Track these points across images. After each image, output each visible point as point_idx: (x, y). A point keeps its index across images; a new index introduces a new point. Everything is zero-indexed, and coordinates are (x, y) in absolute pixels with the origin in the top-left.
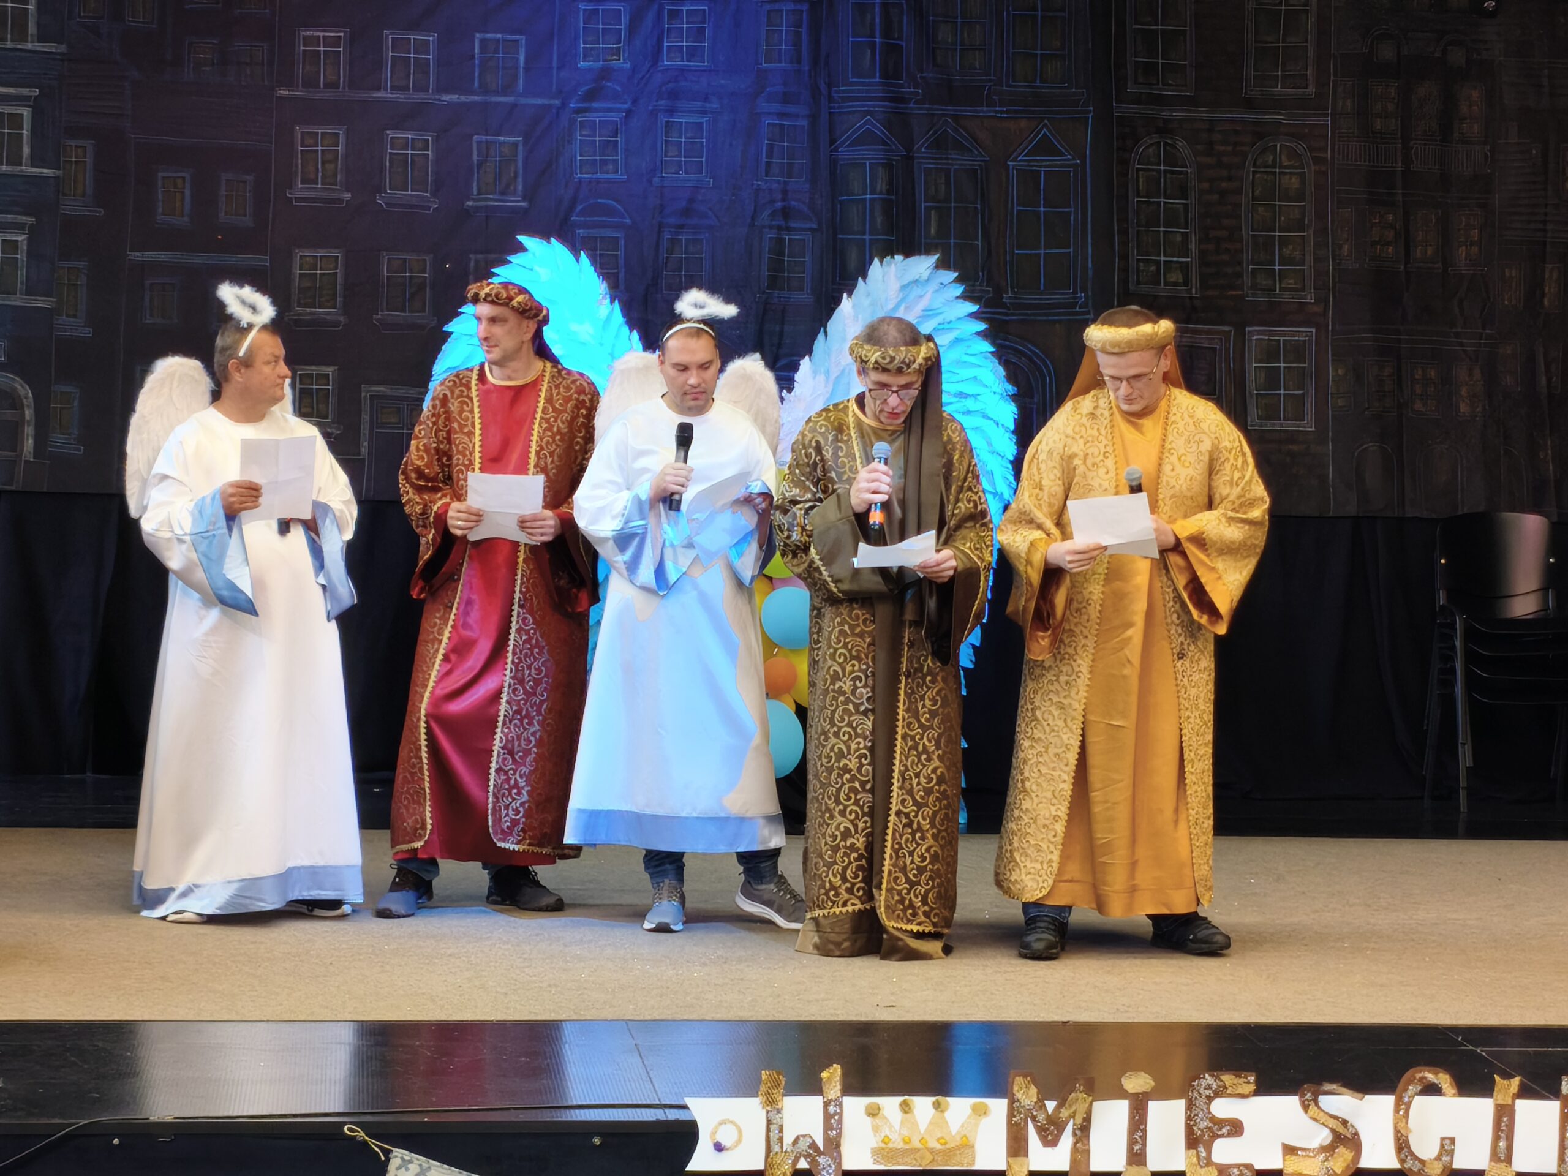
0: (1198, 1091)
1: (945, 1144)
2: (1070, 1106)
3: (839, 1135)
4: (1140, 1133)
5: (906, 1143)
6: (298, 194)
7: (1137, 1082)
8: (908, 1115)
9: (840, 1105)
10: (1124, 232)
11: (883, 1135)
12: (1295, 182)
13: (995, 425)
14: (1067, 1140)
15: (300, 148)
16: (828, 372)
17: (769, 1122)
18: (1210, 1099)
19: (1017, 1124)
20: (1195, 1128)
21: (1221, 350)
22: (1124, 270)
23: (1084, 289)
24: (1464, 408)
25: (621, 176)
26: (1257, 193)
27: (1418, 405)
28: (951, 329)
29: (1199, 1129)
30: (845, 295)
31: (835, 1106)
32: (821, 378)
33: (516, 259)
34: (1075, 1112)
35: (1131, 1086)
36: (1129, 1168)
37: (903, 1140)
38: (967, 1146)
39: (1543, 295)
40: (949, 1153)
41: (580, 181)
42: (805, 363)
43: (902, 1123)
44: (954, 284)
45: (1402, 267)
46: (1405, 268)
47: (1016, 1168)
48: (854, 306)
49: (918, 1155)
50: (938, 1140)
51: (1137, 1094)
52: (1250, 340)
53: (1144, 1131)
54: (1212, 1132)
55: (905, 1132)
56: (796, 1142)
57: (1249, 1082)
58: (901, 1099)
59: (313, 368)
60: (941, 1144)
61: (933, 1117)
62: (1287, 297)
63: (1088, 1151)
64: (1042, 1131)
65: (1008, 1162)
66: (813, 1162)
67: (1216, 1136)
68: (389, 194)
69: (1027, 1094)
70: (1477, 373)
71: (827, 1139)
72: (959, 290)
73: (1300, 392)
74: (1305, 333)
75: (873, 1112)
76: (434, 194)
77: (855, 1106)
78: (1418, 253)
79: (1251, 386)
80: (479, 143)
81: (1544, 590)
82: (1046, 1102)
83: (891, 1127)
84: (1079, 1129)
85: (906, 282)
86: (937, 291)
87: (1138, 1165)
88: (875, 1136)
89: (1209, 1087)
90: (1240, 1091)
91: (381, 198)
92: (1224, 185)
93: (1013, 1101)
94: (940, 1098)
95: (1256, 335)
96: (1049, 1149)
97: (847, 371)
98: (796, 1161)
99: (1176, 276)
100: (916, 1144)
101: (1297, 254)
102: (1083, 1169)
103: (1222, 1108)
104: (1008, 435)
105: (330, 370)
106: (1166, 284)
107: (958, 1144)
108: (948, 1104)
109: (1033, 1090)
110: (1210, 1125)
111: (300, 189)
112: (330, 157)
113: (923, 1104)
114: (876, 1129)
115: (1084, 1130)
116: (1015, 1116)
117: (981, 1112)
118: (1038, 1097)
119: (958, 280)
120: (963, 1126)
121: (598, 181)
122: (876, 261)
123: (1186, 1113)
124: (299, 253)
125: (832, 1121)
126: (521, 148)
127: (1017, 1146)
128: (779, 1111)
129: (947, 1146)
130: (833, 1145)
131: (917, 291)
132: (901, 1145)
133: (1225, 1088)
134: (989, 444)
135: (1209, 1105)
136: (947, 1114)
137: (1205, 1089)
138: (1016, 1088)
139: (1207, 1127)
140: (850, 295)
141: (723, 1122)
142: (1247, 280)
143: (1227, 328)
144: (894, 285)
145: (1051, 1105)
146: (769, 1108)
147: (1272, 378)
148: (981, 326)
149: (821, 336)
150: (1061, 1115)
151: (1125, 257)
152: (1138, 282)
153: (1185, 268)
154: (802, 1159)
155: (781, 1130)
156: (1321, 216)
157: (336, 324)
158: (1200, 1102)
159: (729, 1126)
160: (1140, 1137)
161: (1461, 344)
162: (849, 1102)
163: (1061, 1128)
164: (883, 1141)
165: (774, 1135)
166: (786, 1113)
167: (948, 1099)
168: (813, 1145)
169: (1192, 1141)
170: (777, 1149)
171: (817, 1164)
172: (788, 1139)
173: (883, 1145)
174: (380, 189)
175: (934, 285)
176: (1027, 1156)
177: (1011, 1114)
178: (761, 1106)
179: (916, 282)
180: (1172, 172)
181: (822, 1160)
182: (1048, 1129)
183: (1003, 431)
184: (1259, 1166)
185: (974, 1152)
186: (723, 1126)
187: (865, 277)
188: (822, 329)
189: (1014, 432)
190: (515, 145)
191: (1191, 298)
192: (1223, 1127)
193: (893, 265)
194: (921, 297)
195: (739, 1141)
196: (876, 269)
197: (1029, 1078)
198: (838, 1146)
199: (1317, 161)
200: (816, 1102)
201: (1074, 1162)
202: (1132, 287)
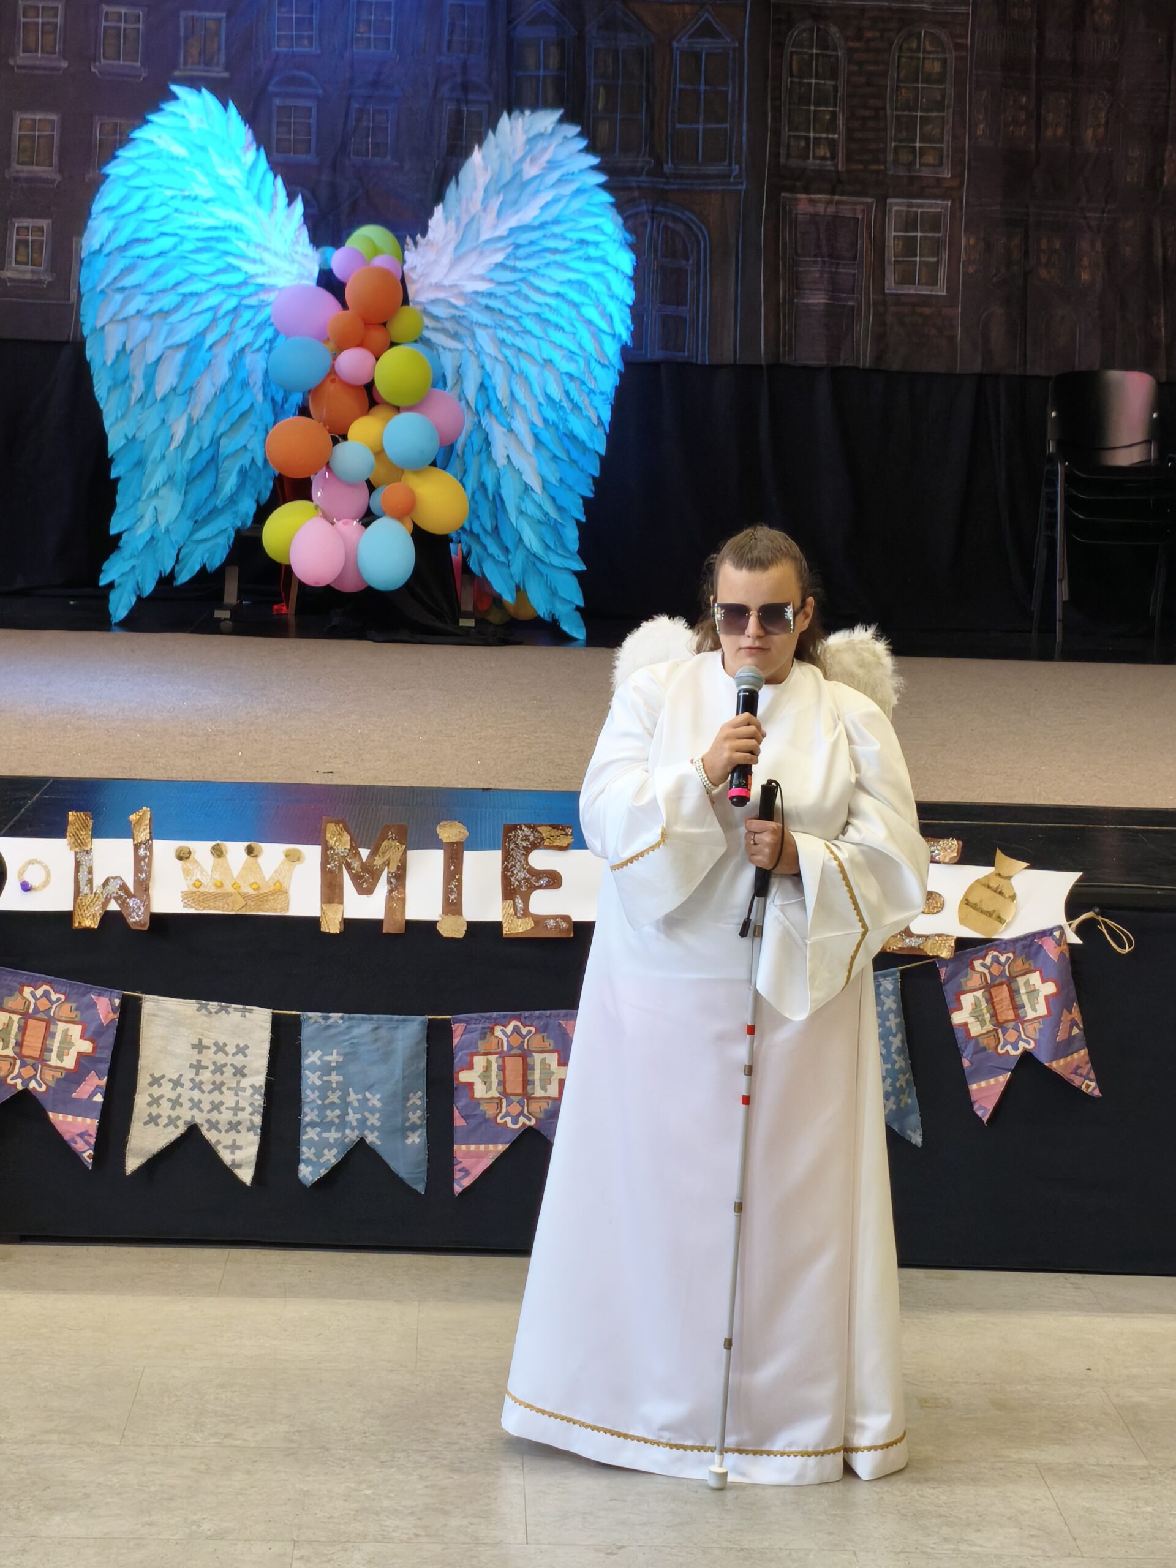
0: (515, 842)
1: (258, 889)
2: (383, 853)
3: (148, 878)
4: (455, 883)
5: (217, 887)
6: (20, 62)
7: (450, 832)
8: (220, 860)
9: (150, 848)
10: (776, 110)
11: (194, 879)
12: (937, 67)
13: (614, 271)
14: (382, 888)
15: (23, 20)
16: (458, 220)
17: (78, 864)
18: (527, 851)
19: (331, 871)
20: (513, 879)
21: (863, 219)
22: (776, 144)
23: (739, 163)
24: (1085, 276)
25: (315, 50)
26: (902, 75)
27: (1043, 273)
28: (572, 181)
29: (517, 880)
30: (476, 147)
31: (146, 849)
32: (452, 223)
33: (170, 107)
34: (389, 860)
35: (446, 835)
36: (445, 917)
37: (216, 885)
38: (280, 892)
39: (1163, 173)
40: (262, 898)
41: (278, 55)
42: (439, 211)
43: (214, 868)
44: (578, 139)
45: (1033, 147)
46: (1037, 146)
47: (330, 915)
48: (484, 158)
49: (230, 900)
50: (251, 885)
51: (452, 844)
52: (890, 211)
53: (460, 881)
54: (531, 884)
55: (217, 876)
56: (106, 883)
57: (567, 835)
58: (213, 843)
59: (30, 220)
60: (254, 889)
61: (246, 861)
62: (926, 173)
63: (403, 900)
64: (356, 879)
65: (322, 909)
66: (124, 904)
67: (533, 888)
68: (103, 64)
69: (340, 842)
70: (1099, 246)
71: (138, 882)
72: (582, 143)
73: (935, 259)
74: (938, 206)
75: (183, 856)
76: (143, 64)
77: (164, 850)
78: (1049, 133)
79: (890, 255)
80: (186, 19)
81: (1148, 442)
82: (361, 850)
83: (202, 871)
84: (393, 877)
85: (532, 134)
86: (561, 144)
87: (453, 915)
88: (186, 879)
89: (526, 838)
90: (557, 843)
91: (95, 67)
92: (871, 68)
93: (326, 848)
94: (253, 843)
95: (897, 206)
96: (365, 897)
97: (477, 217)
98: (106, 902)
99: (823, 151)
100: (228, 888)
101: (936, 132)
102: (398, 917)
103: (540, 859)
104: (626, 281)
105: (45, 223)
106: (814, 158)
107: (271, 889)
108: (261, 850)
109: (347, 838)
110: (528, 876)
111: (21, 58)
112: (48, 28)
113: (236, 850)
114: (187, 873)
115: (399, 878)
116: (329, 864)
117: (293, 858)
118: (351, 845)
119: (580, 135)
120: (276, 871)
121: (294, 55)
122: (505, 115)
123: (503, 863)
124: (19, 116)
125: (142, 864)
126: (224, 22)
127: (331, 892)
128: (87, 852)
129: (261, 892)
130: (143, 887)
131: (541, 144)
132: (213, 890)
133: (543, 839)
134: (609, 288)
135: (526, 855)
136: (260, 860)
137: (522, 840)
138: (328, 835)
139: (525, 878)
140: (480, 146)
141: (31, 862)
142: (891, 157)
143: (869, 200)
144: (521, 138)
145: (365, 853)
146: (77, 850)
147: (909, 247)
148: (601, 178)
149: (453, 184)
150: (375, 863)
151: (776, 133)
152: (789, 156)
153: (832, 144)
154: (113, 902)
155: (90, 872)
156: (960, 98)
157: (53, 181)
158: (518, 854)
159: (37, 866)
160: (456, 886)
161: (1085, 218)
162: (158, 845)
163: (375, 876)
164: (194, 885)
165: (83, 876)
166: (95, 854)
167: (262, 845)
168: (124, 887)
169: (509, 892)
170: (85, 889)
171: (128, 907)
172: (98, 881)
173: (195, 889)
174: (95, 59)
175: (558, 139)
176: (341, 902)
177: (325, 860)
178: (69, 847)
179: (541, 135)
180: (823, 56)
181: (132, 902)
182: (363, 877)
183: (621, 276)
184: (574, 919)
185: (287, 899)
186: (30, 867)
187: (494, 130)
188: (454, 178)
189: (631, 279)
190: (219, 20)
191: (837, 171)
192: (540, 878)
193: (520, 120)
194: (545, 149)
195: (47, 882)
196: (504, 121)
197: (341, 825)
198: (147, 889)
199: (958, 47)
200: (127, 844)
201: (389, 909)
202: (782, 160)
